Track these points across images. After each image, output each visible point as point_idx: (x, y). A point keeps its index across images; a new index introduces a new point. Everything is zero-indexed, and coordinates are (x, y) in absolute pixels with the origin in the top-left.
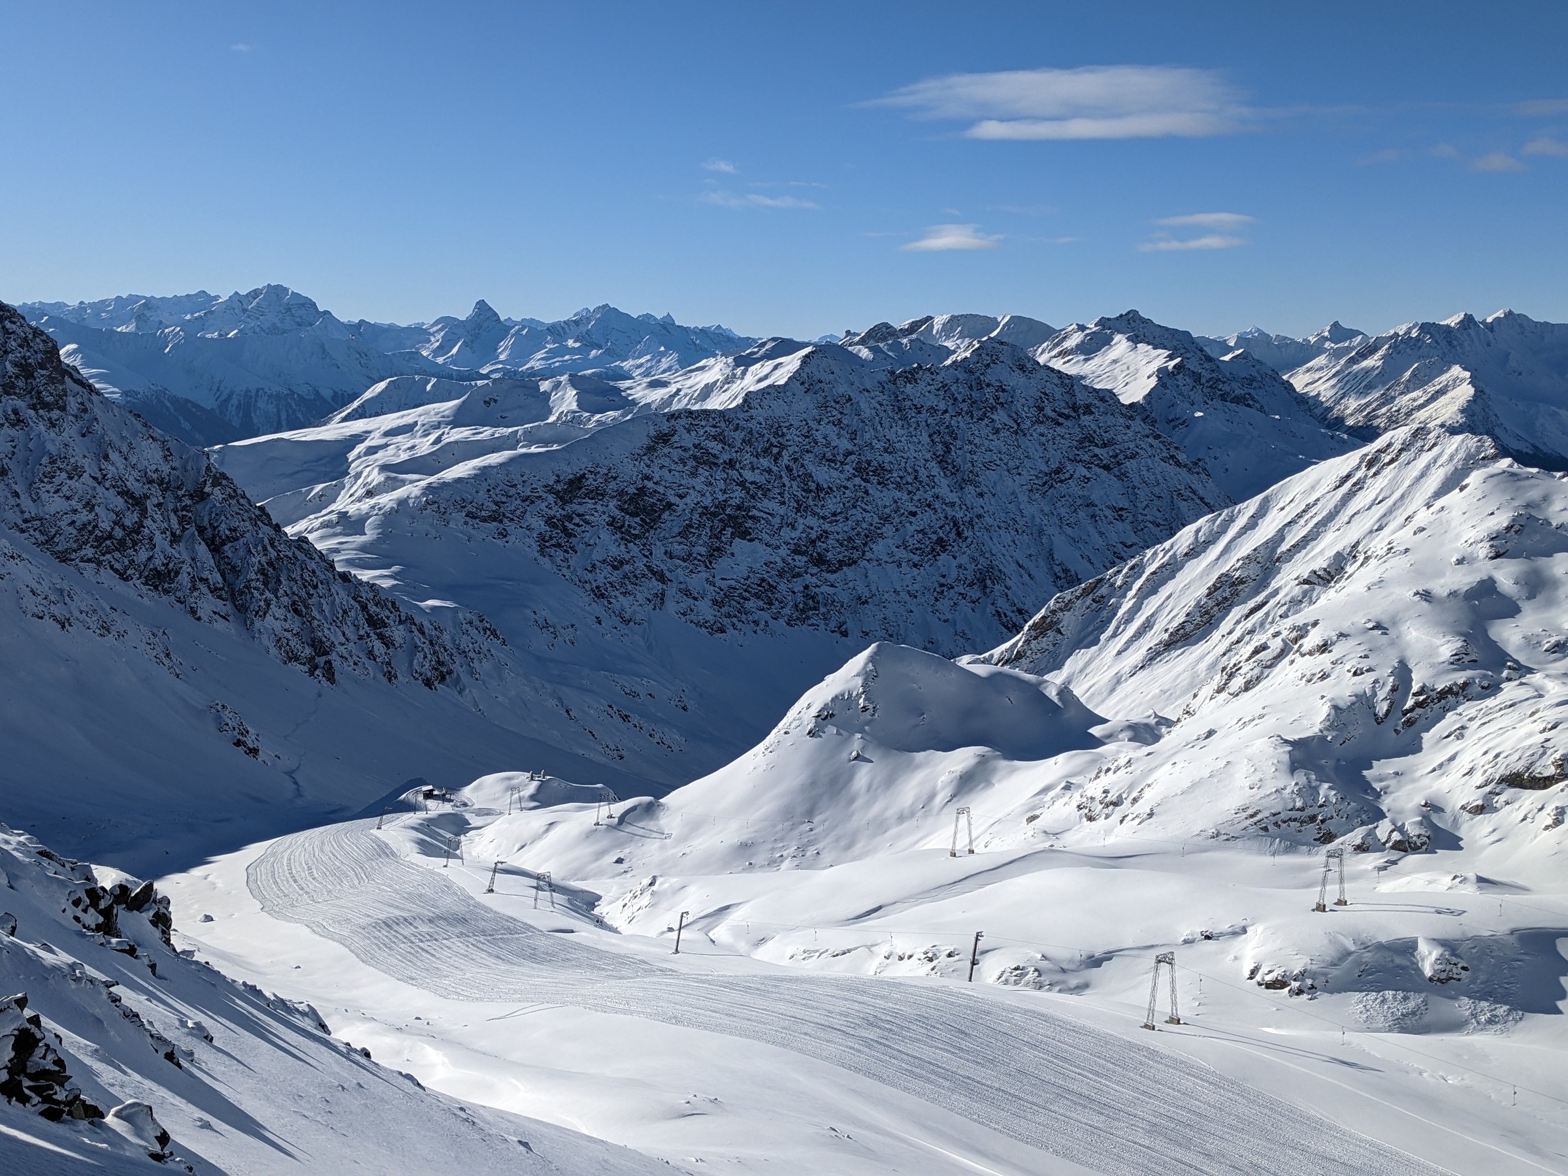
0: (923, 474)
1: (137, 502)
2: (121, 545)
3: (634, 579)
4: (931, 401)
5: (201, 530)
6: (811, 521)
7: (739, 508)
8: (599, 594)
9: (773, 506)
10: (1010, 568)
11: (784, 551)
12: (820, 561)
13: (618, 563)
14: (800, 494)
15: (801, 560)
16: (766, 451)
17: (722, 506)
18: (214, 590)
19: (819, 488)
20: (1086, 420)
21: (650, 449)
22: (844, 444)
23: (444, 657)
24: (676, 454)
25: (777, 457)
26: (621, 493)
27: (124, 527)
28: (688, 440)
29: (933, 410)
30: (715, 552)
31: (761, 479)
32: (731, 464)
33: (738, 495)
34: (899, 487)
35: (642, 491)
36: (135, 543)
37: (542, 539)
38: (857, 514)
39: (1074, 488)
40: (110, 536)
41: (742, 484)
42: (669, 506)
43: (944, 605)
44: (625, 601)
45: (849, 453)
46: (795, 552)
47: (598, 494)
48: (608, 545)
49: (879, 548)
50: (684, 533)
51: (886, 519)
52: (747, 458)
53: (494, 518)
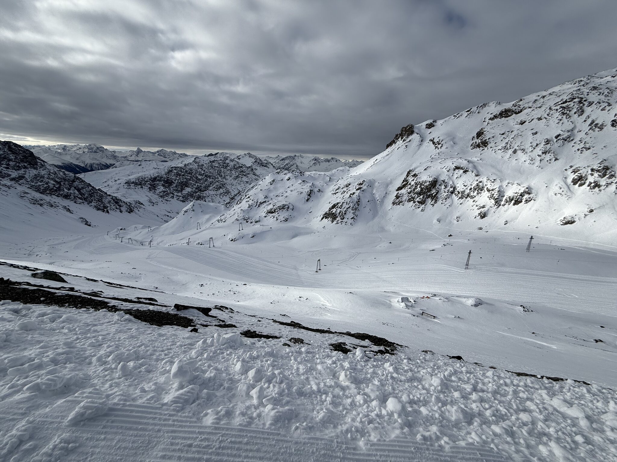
0: (216, 177)
1: (59, 183)
2: (56, 191)
3: (168, 194)
4: (217, 165)
5: (75, 188)
6: (198, 184)
7: (186, 182)
8: (161, 197)
9: (191, 182)
10: (231, 190)
11: (194, 189)
12: (200, 190)
13: (164, 192)
14: (196, 180)
15: (197, 190)
16: (189, 173)
17: (183, 182)
18: (80, 198)
19: (199, 179)
20: (241, 169)
21: (168, 173)
22: (203, 172)
23: (132, 208)
24: (173, 174)
25: (191, 174)
26: (164, 180)
27: (56, 187)
28: (175, 171)
29: (217, 167)
30: (182, 190)
31: (189, 178)
32: (183, 175)
33: (185, 180)
34: (213, 179)
35: (168, 180)
36: (59, 190)
37: (149, 188)
38: (206, 183)
39: (240, 179)
40: (53, 189)
41: (186, 178)
42: (173, 182)
43: (221, 196)
44: (167, 198)
45: (203, 173)
46: (196, 189)
47: (160, 181)
48: (162, 188)
49: (210, 188)
50: (176, 186)
51: (211, 184)
52: (186, 174)
53: (140, 185)
